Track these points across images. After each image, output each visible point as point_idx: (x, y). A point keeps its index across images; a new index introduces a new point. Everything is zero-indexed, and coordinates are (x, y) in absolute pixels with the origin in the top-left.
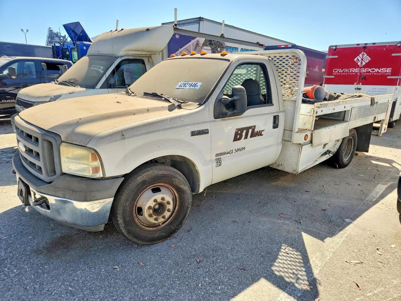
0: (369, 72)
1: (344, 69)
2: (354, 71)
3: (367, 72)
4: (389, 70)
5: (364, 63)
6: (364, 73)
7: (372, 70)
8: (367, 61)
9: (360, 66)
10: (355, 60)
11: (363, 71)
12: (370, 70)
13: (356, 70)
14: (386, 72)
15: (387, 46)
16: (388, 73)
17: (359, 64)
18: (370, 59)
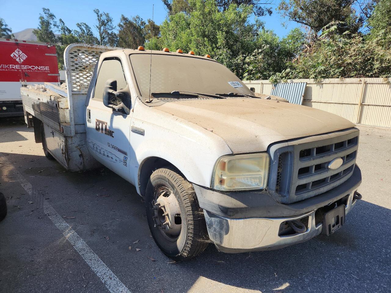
0: (30, 69)
1: (2, 65)
2: (14, 67)
3: (28, 69)
4: (47, 68)
5: (22, 61)
6: (25, 69)
7: (33, 68)
8: (25, 58)
9: (20, 63)
10: (12, 55)
11: (24, 68)
12: (30, 67)
13: (17, 67)
14: (45, 70)
15: (39, 46)
16: (47, 71)
17: (17, 60)
18: (27, 56)
